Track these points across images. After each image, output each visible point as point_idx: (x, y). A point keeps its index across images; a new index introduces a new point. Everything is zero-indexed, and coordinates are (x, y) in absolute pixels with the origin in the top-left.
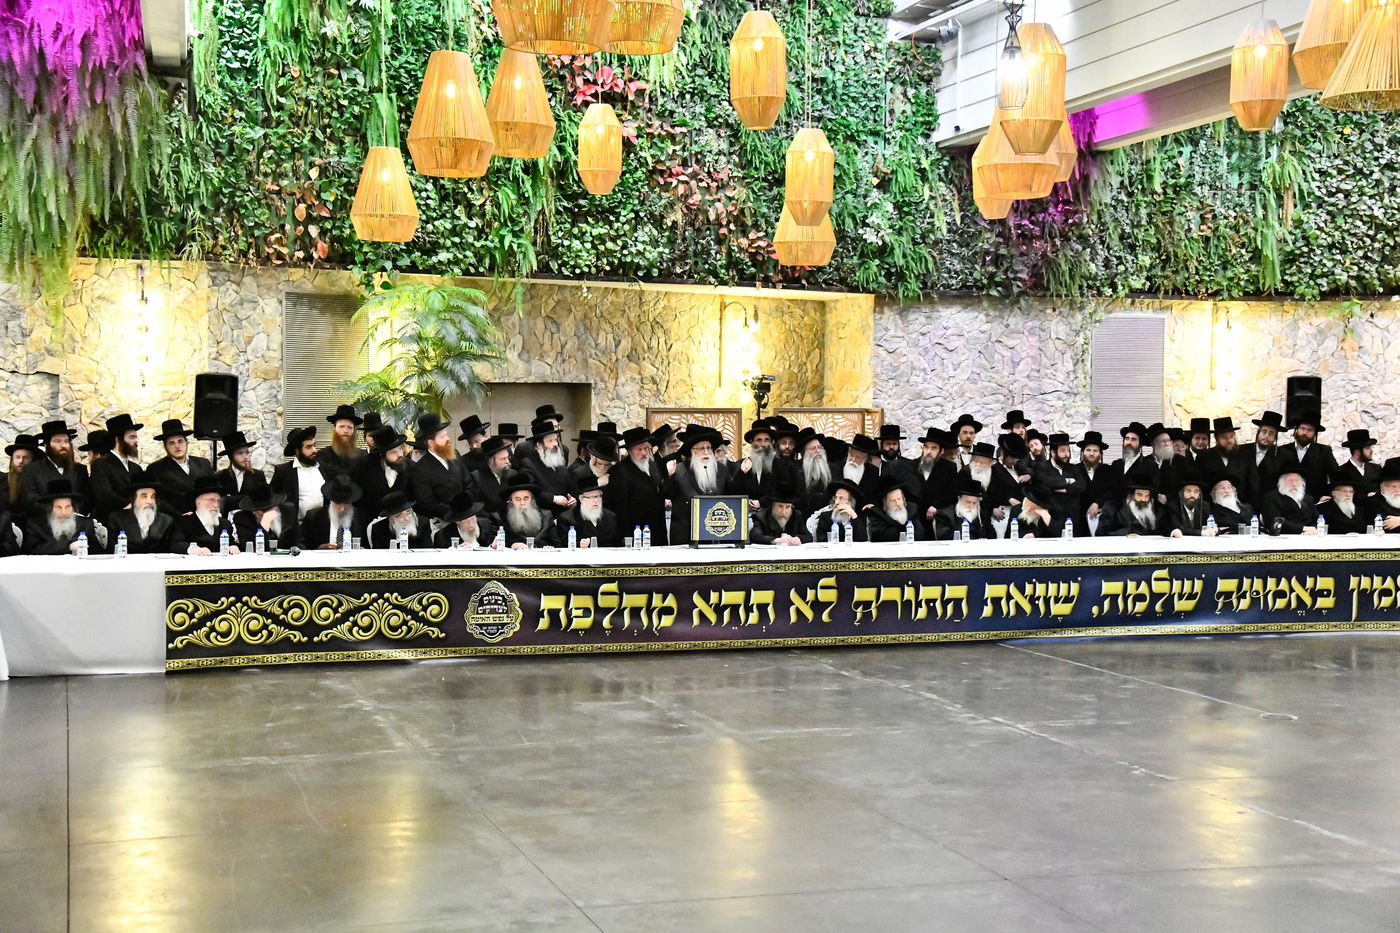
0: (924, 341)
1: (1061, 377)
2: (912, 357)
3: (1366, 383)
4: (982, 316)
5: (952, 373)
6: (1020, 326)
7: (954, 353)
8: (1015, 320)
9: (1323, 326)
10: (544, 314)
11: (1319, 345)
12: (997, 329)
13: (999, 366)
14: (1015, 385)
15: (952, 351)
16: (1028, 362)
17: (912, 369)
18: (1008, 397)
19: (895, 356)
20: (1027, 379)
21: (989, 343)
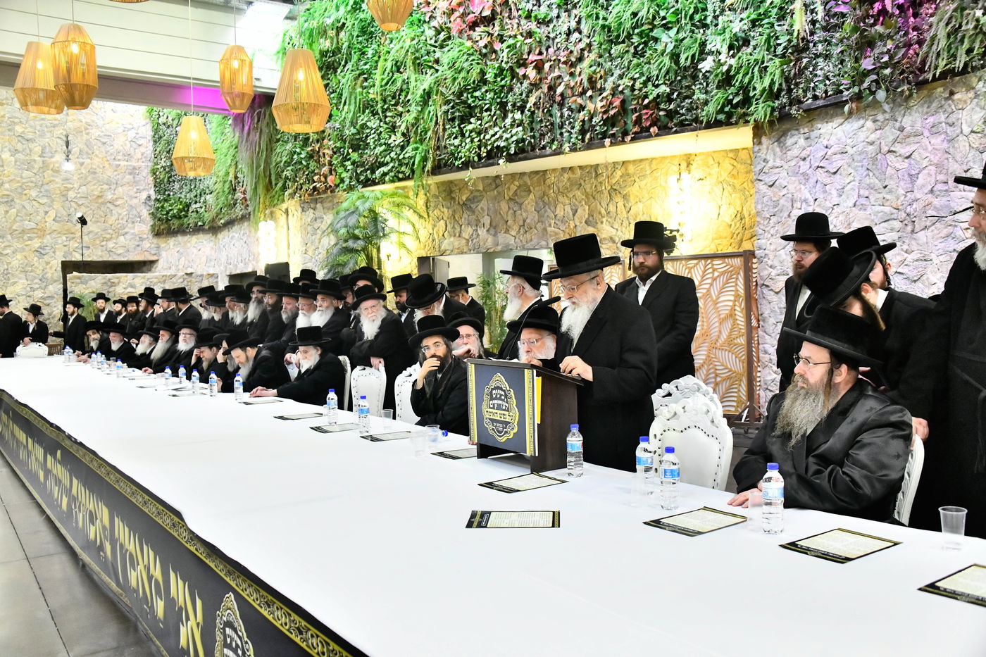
0: (804, 167)
2: (792, 188)
4: (869, 124)
5: (836, 200)
6: (918, 126)
7: (837, 176)
8: (913, 119)
10: (507, 197)
12: (890, 133)
13: (892, 184)
14: (914, 206)
15: (835, 173)
16: (931, 173)
17: (793, 201)
18: (906, 222)
19: (776, 190)
20: (930, 195)
21: (879, 156)
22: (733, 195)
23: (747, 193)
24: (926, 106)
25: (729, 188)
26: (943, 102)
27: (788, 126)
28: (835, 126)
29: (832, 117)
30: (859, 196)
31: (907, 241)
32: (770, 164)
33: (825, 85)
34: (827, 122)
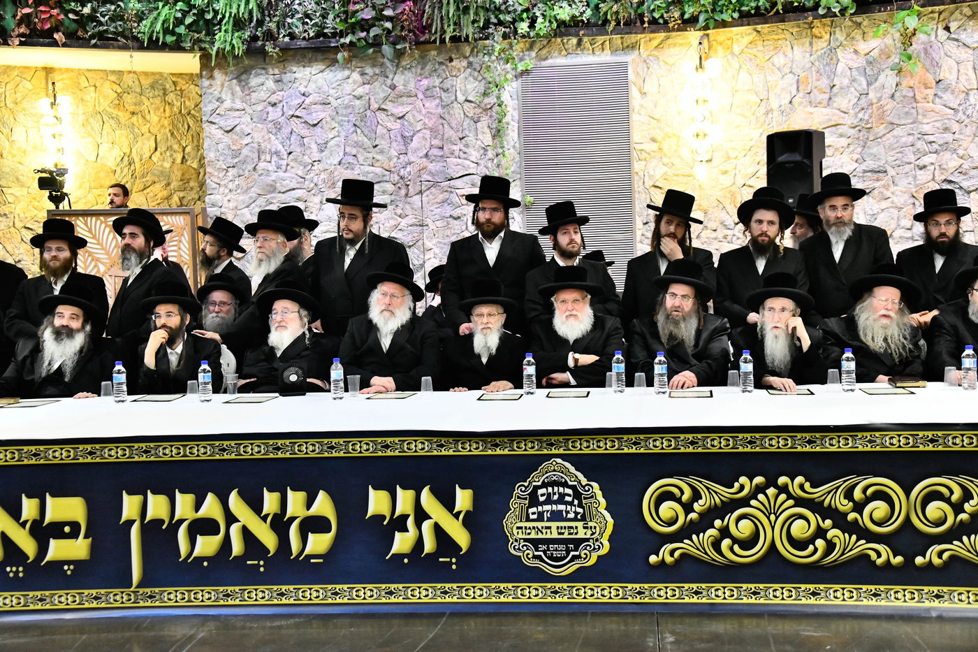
0: (274, 114)
1: (474, 155)
2: (258, 136)
3: (949, 137)
4: (356, 76)
5: (316, 156)
6: (411, 86)
7: (318, 129)
8: (404, 80)
9: (875, 54)
11: (869, 84)
12: (379, 90)
13: (383, 144)
14: (408, 169)
15: (315, 125)
16: (426, 136)
17: (260, 152)
18: (399, 185)
19: (234, 137)
20: (424, 159)
21: (368, 113)
22: (117, 132)
23: (136, 130)
24: (420, 67)
25: (112, 122)
26: (437, 67)
27: (252, 63)
28: (314, 73)
29: (310, 62)
30: (345, 154)
31: (400, 205)
32: (227, 104)
33: (304, 23)
34: (304, 67)
